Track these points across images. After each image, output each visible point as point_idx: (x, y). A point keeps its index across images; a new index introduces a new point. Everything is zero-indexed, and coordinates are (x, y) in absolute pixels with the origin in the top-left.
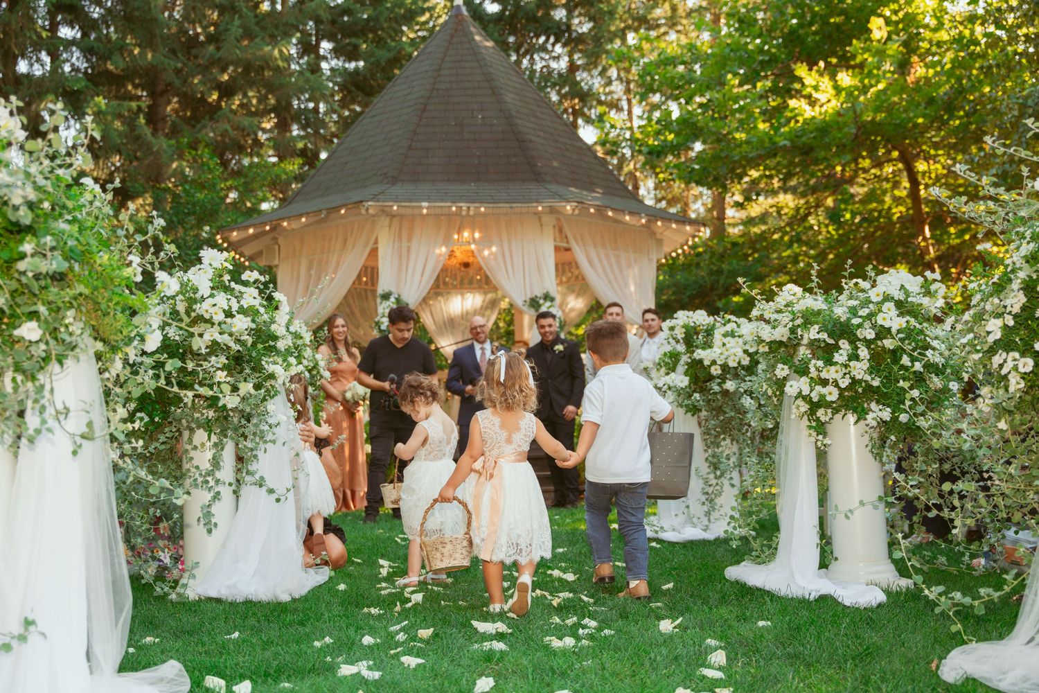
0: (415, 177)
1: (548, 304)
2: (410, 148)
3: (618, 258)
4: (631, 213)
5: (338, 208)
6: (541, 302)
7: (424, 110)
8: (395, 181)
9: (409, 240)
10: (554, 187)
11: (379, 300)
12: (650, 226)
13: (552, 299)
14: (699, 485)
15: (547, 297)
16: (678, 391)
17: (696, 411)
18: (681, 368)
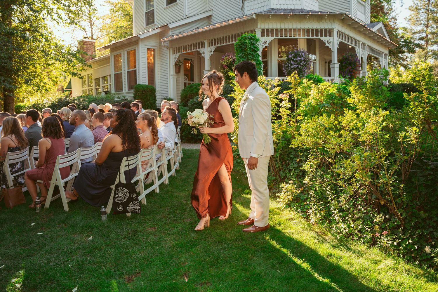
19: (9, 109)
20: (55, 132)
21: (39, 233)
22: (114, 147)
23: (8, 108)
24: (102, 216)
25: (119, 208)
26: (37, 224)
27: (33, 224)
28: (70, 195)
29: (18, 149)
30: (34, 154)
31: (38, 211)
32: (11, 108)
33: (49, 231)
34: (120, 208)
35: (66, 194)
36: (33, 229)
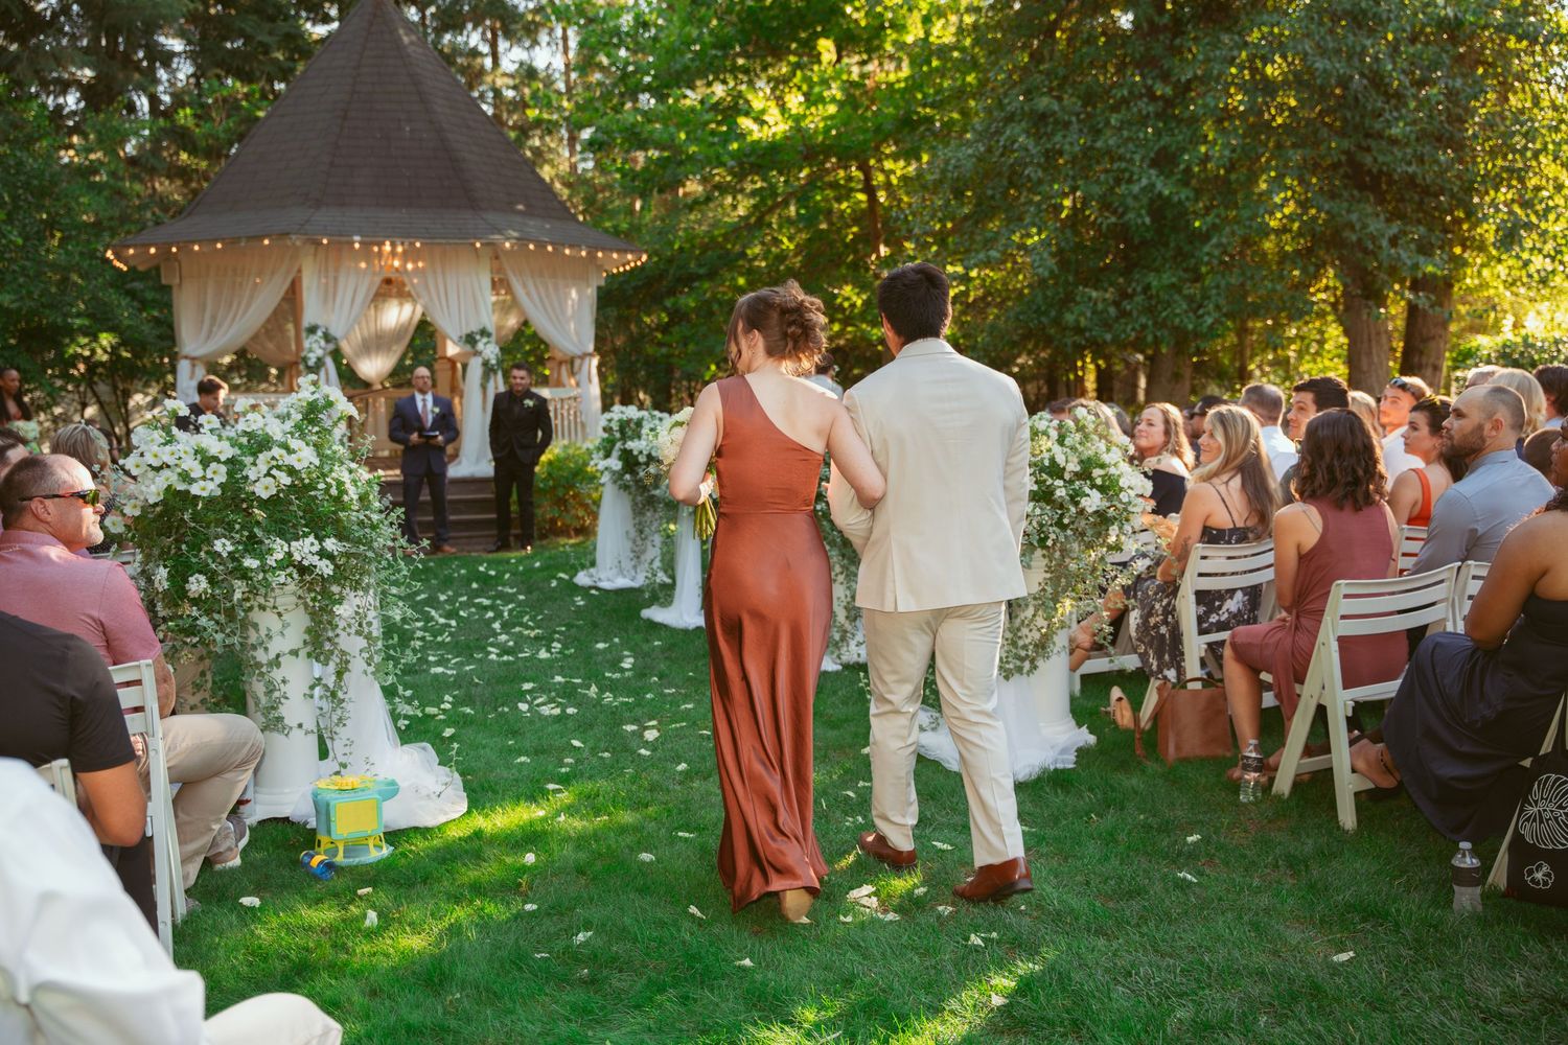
0: (341, 201)
1: (485, 340)
2: (332, 164)
3: (556, 289)
4: (571, 246)
5: (260, 238)
6: (478, 337)
7: (345, 118)
8: (318, 204)
9: (337, 270)
10: (491, 217)
11: (304, 334)
12: (592, 256)
13: (489, 335)
14: (629, 545)
15: (484, 333)
16: (614, 473)
17: (626, 487)
18: (615, 453)
19: (1421, 366)
20: (1350, 479)
21: (1184, 876)
22: (1544, 573)
23: (1416, 360)
24: (1456, 887)
25: (1530, 872)
26: (1206, 840)
28: (1368, 762)
29: (1240, 535)
32: (1432, 360)
34: (1539, 876)
35: (1351, 755)
36: (1180, 854)
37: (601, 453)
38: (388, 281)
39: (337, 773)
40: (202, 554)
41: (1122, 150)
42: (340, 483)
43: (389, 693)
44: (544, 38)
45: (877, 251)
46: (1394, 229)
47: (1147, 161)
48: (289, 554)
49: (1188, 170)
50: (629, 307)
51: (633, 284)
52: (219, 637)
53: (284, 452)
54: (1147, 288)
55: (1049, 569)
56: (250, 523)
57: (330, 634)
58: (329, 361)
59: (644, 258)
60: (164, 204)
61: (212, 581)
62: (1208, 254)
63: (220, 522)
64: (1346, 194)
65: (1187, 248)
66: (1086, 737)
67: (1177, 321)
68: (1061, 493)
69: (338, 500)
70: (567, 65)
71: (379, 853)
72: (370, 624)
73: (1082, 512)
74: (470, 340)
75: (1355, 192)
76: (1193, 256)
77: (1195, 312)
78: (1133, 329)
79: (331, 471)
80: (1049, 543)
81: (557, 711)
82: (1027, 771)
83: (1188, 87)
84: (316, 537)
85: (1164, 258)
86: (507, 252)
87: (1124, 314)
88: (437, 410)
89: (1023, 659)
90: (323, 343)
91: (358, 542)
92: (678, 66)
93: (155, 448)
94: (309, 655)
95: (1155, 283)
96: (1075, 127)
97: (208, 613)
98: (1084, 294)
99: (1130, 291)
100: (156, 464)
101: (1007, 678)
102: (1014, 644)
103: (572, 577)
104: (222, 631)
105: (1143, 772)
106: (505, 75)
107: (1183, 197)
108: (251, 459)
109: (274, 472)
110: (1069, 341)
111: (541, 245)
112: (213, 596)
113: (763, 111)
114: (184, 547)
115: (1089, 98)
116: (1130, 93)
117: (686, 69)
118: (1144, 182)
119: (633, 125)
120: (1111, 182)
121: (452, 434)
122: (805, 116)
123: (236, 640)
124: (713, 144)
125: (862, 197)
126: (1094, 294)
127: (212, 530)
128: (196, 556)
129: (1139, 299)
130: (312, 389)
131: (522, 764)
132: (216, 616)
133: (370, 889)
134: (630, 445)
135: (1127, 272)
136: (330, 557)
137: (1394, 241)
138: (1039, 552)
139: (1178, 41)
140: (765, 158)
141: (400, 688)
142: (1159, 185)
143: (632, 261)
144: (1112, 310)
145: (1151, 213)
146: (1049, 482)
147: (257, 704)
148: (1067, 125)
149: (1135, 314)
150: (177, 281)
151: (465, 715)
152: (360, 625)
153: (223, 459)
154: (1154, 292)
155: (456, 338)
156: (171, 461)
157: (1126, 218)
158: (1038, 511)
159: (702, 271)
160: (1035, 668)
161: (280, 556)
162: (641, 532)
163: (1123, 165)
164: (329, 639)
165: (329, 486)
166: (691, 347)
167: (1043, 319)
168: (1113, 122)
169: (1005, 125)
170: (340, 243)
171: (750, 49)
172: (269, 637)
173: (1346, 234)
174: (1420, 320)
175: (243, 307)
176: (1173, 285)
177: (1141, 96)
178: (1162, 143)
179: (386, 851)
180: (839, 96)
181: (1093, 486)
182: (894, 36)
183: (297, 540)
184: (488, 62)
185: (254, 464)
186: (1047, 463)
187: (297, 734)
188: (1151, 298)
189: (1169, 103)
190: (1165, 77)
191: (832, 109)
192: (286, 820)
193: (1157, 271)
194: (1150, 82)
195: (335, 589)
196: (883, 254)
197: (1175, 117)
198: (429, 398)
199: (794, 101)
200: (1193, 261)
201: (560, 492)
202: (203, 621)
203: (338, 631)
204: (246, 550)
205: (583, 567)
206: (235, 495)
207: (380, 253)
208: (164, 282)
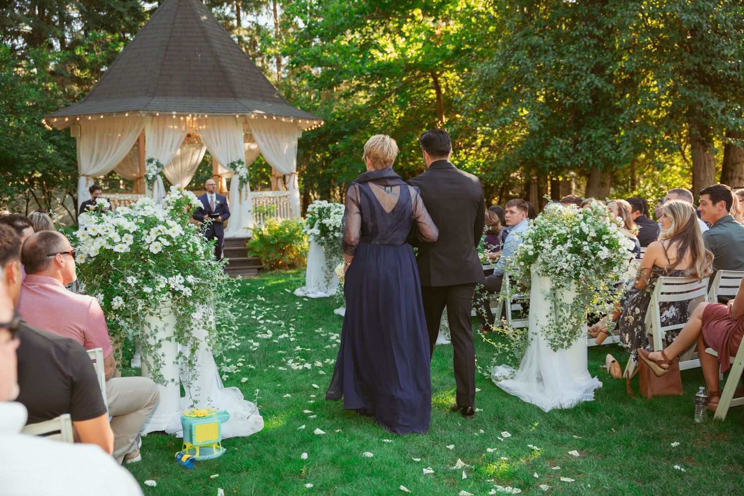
0: (165, 94)
1: (240, 166)
2: (160, 74)
3: (277, 139)
4: (285, 117)
5: (123, 113)
6: (237, 165)
7: (167, 50)
8: (153, 95)
9: (163, 130)
10: (244, 102)
11: (146, 163)
12: (295, 123)
13: (242, 163)
14: (324, 274)
15: (240, 162)
16: (315, 236)
17: (322, 244)
18: (316, 226)
19: (732, 178)
21: (676, 467)
23: (730, 174)
26: (683, 446)
27: (674, 444)
30: (721, 287)
31: (697, 420)
32: (738, 174)
33: (701, 468)
36: (670, 453)
37: (309, 226)
38: (189, 136)
39: (192, 406)
40: (120, 284)
41: (576, 64)
42: (194, 245)
43: (218, 360)
44: (264, 9)
45: (442, 120)
46: (723, 105)
47: (590, 70)
48: (168, 285)
49: (611, 75)
50: (309, 149)
51: (312, 137)
52: (130, 331)
53: (164, 227)
54: (590, 137)
55: (578, 291)
56: (146, 267)
57: (188, 328)
58: (159, 178)
59: (323, 123)
60: (70, 96)
61: (125, 301)
62: (623, 118)
63: (129, 267)
64: (697, 87)
65: (610, 117)
66: (597, 383)
67: (606, 155)
68: (586, 248)
69: (193, 254)
70: (276, 24)
71: (217, 452)
72: (211, 323)
73: (598, 259)
74: (233, 166)
75: (702, 86)
76: (614, 120)
77: (615, 150)
78: (582, 159)
79: (189, 238)
80: (581, 276)
81: (301, 367)
82: (569, 403)
83: (610, 32)
84: (182, 275)
85: (598, 121)
86: (251, 120)
87: (577, 151)
88: (218, 202)
89: (563, 340)
90: (156, 167)
91: (205, 278)
92: (338, 23)
93: (93, 226)
94: (176, 340)
95: (594, 135)
96: (551, 52)
97: (125, 317)
98: (556, 141)
99: (580, 139)
100: (94, 234)
101: (555, 350)
102: (559, 331)
103: (293, 290)
104: (132, 328)
105: (634, 403)
106: (244, 29)
107: (609, 89)
108: (146, 232)
109: (160, 239)
110: (547, 166)
111: (270, 116)
112: (126, 308)
113: (385, 46)
114: (110, 281)
115: (557, 37)
116: (580, 34)
117: (342, 25)
118: (588, 80)
119: (317, 53)
120: (570, 80)
121: (226, 215)
122: (406, 49)
123: (139, 332)
124: (357, 64)
125: (433, 91)
126: (561, 141)
127: (125, 272)
128: (116, 286)
129: (585, 143)
130: (179, 192)
131: (288, 398)
132: (128, 319)
133: (217, 475)
134: (325, 221)
135: (578, 129)
136: (190, 286)
137: (723, 112)
138: (573, 281)
139: (606, 7)
140: (385, 70)
141: (225, 358)
142: (596, 82)
143: (315, 124)
144: (571, 149)
145: (592, 98)
146: (579, 242)
147: (149, 369)
148: (546, 51)
149: (583, 151)
150: (79, 135)
151: (251, 369)
152: (205, 323)
153: (131, 232)
154: (593, 139)
155: (225, 165)
156: (103, 233)
157: (579, 100)
158: (574, 259)
159: (347, 130)
160: (571, 345)
161: (163, 286)
162: (330, 267)
163: (577, 72)
164: (187, 331)
165: (188, 246)
166: (345, 169)
167: (534, 154)
168: (571, 49)
169: (513, 53)
170: (165, 115)
171: (374, 14)
172: (156, 330)
173: (698, 108)
174: (732, 153)
175: (114, 149)
176: (603, 136)
177: (586, 36)
178: (598, 60)
179: (223, 450)
180: (424, 38)
181: (604, 245)
182: (451, 7)
183: (172, 276)
184: (235, 22)
185: (149, 234)
186: (578, 232)
187: (170, 384)
188: (592, 142)
189: (600, 40)
190: (599, 26)
191: (420, 45)
192: (163, 432)
193: (594, 128)
194: (591, 28)
195: (191, 303)
196: (444, 121)
197: (603, 47)
198: (214, 195)
199: (401, 41)
200: (614, 123)
201: (281, 245)
202: (122, 323)
203: (192, 327)
204: (144, 283)
205: (300, 286)
206: (138, 253)
207: (185, 120)
208: (72, 136)
